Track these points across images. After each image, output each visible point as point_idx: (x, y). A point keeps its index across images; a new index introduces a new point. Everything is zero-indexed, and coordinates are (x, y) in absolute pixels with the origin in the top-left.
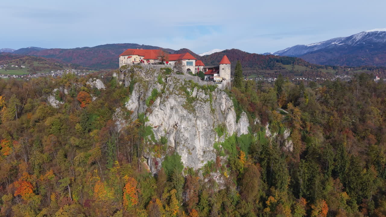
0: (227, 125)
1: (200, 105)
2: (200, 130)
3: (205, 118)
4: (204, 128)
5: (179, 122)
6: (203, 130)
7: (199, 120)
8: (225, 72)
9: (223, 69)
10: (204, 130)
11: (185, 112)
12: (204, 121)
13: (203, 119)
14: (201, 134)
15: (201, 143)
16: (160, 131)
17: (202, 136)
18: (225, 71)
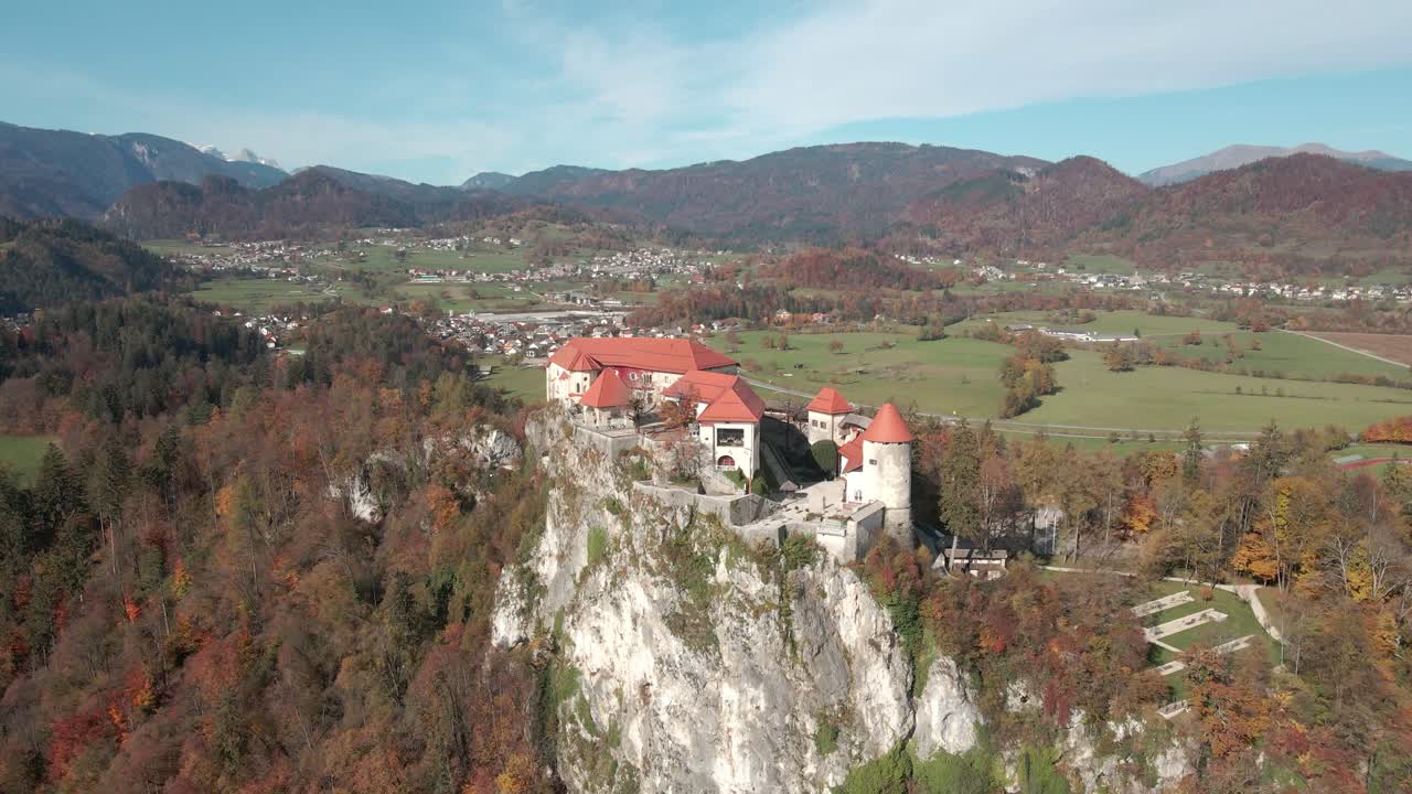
0: (862, 707)
1: (735, 624)
2: (734, 724)
3: (755, 676)
4: (750, 717)
5: (654, 681)
6: (746, 723)
7: (730, 684)
8: (882, 477)
9: (872, 462)
10: (752, 726)
11: (673, 646)
12: (752, 692)
13: (748, 681)
14: (737, 740)
15: (739, 774)
16: (604, 690)
17: (742, 746)
18: (881, 469)
